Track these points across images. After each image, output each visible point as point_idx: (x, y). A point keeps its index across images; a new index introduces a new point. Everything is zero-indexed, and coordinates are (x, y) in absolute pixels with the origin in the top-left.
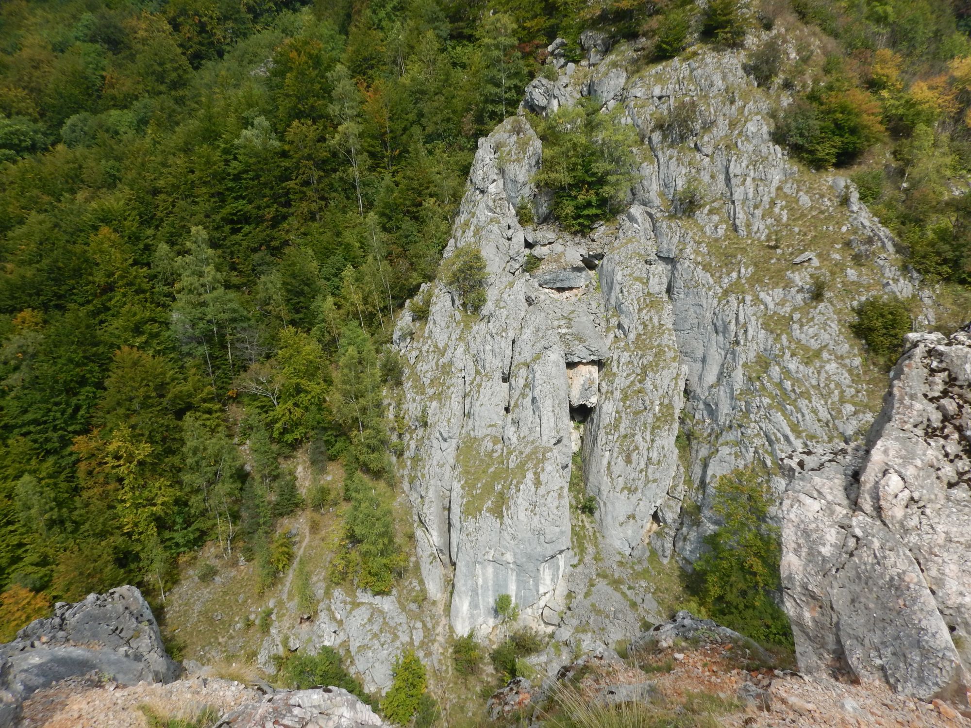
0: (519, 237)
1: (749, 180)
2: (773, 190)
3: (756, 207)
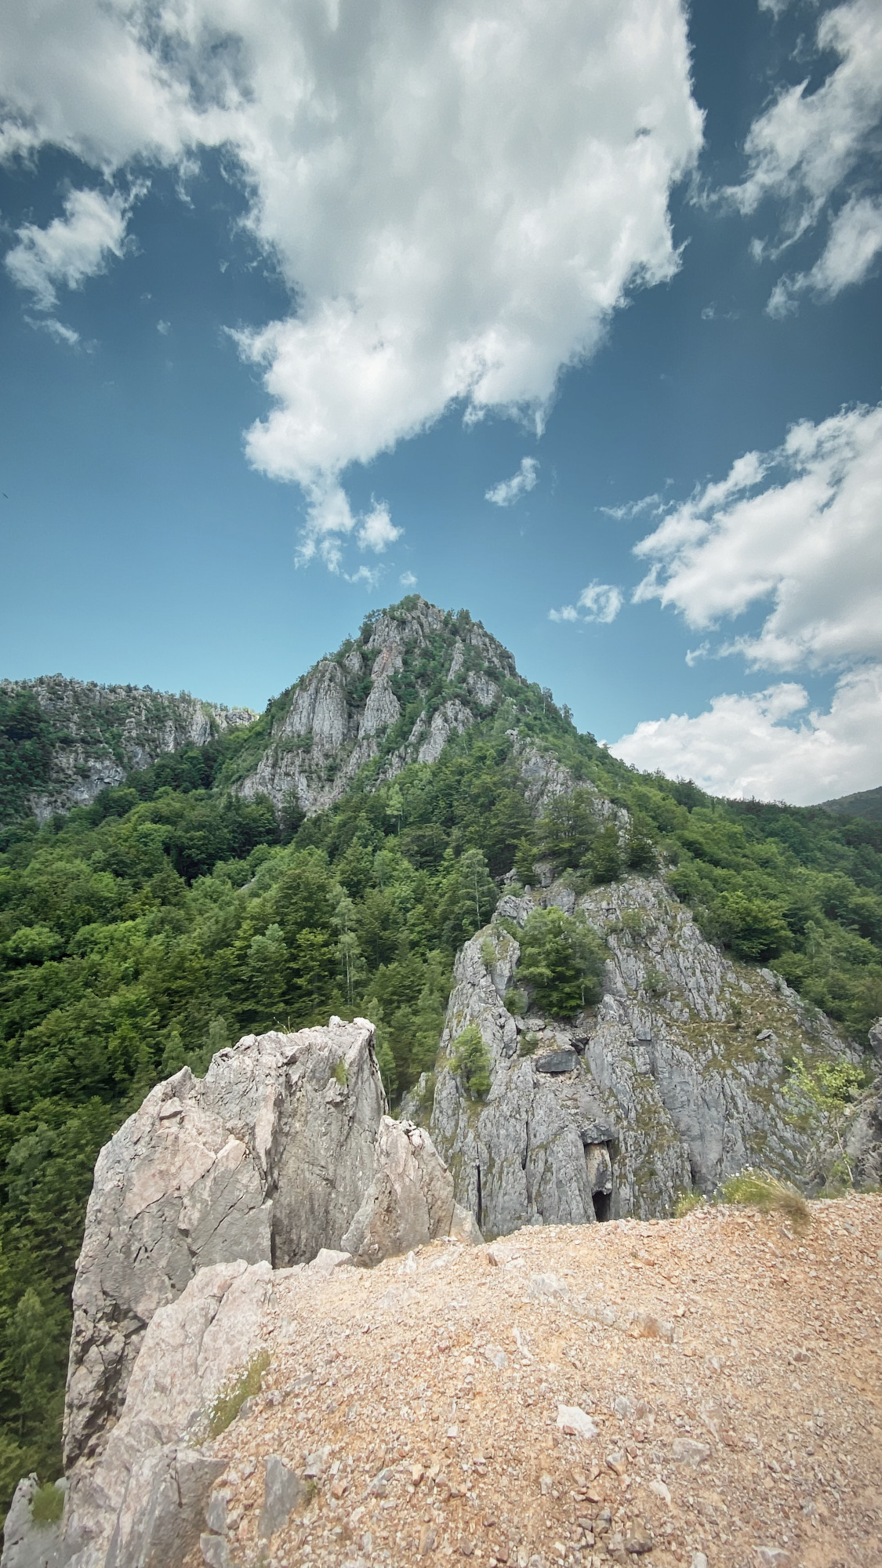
0: (512, 1024)
1: (698, 972)
2: (719, 980)
3: (709, 993)
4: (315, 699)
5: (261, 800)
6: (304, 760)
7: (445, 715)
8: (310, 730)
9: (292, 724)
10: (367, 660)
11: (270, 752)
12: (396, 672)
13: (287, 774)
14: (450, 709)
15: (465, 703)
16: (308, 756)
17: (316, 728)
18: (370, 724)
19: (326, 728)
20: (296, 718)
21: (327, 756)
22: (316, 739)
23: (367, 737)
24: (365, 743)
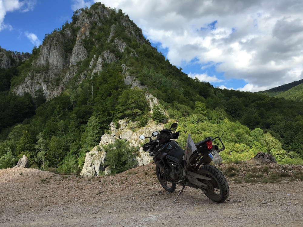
4: (50, 49)
5: (27, 94)
6: (45, 77)
7: (103, 56)
8: (48, 63)
9: (40, 61)
10: (74, 31)
11: (30, 73)
12: (86, 37)
13: (38, 83)
14: (105, 54)
15: (112, 51)
16: (48, 75)
17: (51, 62)
18: (74, 60)
19: (55, 63)
20: (42, 58)
21: (56, 75)
22: (51, 67)
23: (73, 66)
24: (72, 69)
